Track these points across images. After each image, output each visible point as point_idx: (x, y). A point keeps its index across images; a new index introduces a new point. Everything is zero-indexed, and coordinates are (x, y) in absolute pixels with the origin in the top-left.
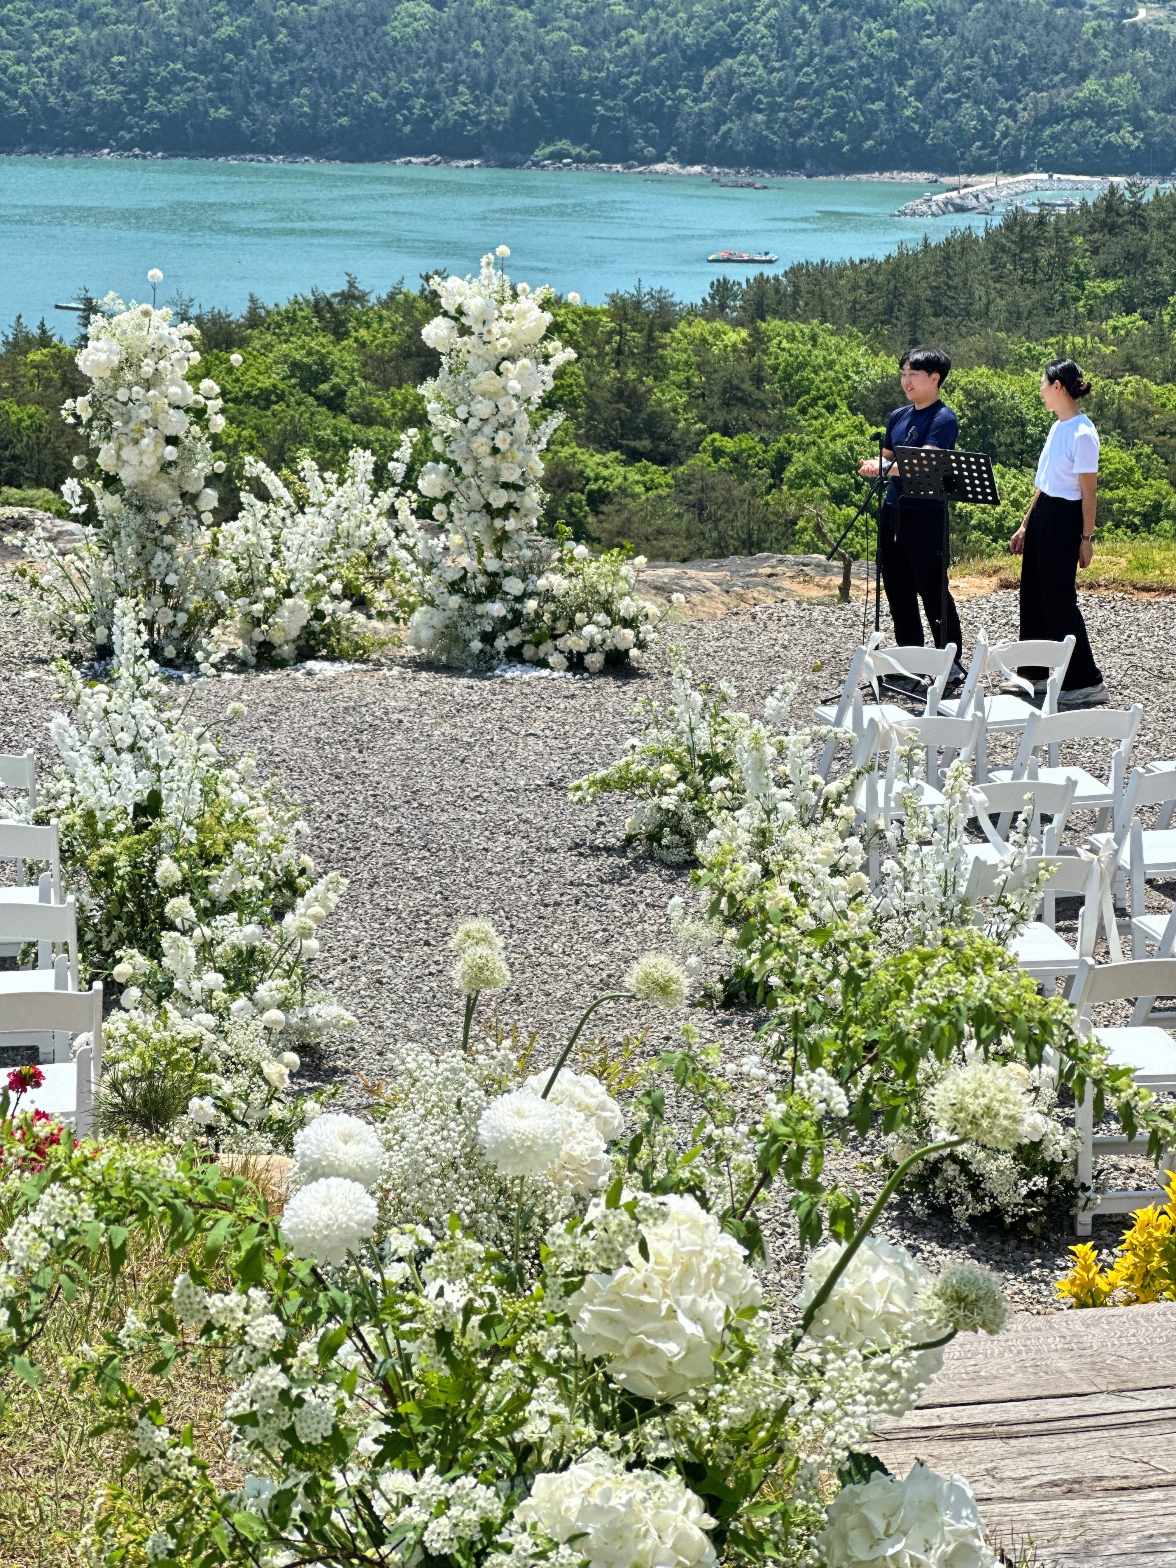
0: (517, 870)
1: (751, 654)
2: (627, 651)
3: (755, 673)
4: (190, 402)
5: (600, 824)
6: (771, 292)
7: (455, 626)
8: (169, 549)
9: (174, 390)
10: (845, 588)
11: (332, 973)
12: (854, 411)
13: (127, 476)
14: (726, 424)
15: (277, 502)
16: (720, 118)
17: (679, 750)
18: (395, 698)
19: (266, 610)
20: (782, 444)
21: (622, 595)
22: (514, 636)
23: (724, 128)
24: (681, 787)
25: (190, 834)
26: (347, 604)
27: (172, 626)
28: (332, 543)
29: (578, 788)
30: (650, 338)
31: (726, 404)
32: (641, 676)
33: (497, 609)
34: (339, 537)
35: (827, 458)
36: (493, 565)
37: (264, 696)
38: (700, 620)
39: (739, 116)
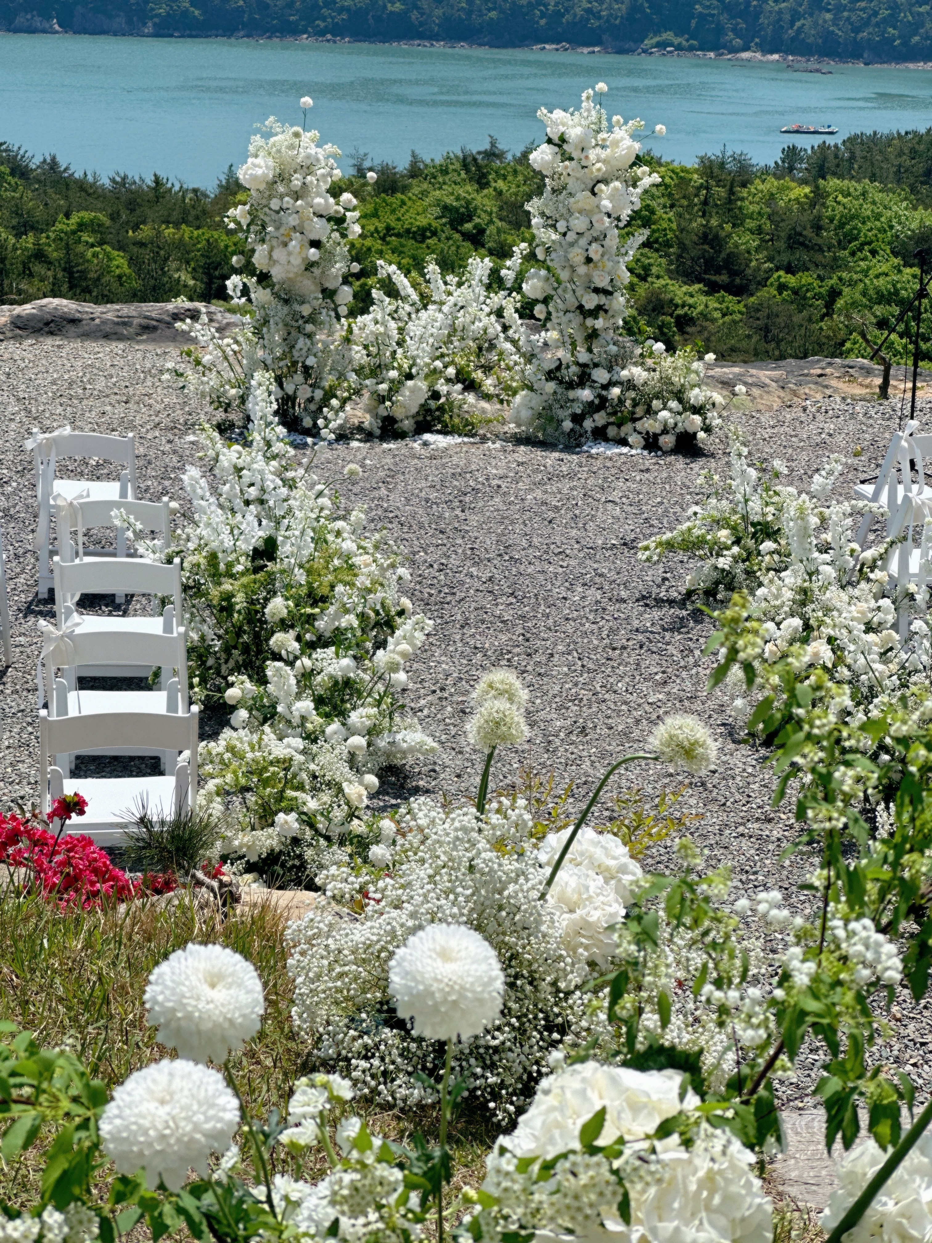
0: (591, 617)
1: (801, 440)
2: (695, 434)
3: (804, 456)
4: (332, 212)
5: (665, 579)
6: (831, 157)
7: (550, 407)
8: (310, 336)
9: (318, 200)
10: (884, 387)
11: (422, 702)
12: (895, 254)
13: (277, 274)
14: (789, 263)
15: (404, 299)
16: (795, 16)
17: (734, 518)
18: (496, 467)
19: (390, 389)
20: (834, 281)
21: (693, 386)
22: (600, 419)
23: (798, 24)
24: (736, 549)
25: (300, 576)
26: (459, 387)
27: (311, 400)
28: (449, 335)
29: (647, 548)
30: (731, 192)
31: (790, 247)
32: (706, 456)
33: (586, 394)
34: (455, 330)
35: (871, 292)
36: (583, 357)
37: (384, 461)
38: (759, 411)
39: (811, 15)
